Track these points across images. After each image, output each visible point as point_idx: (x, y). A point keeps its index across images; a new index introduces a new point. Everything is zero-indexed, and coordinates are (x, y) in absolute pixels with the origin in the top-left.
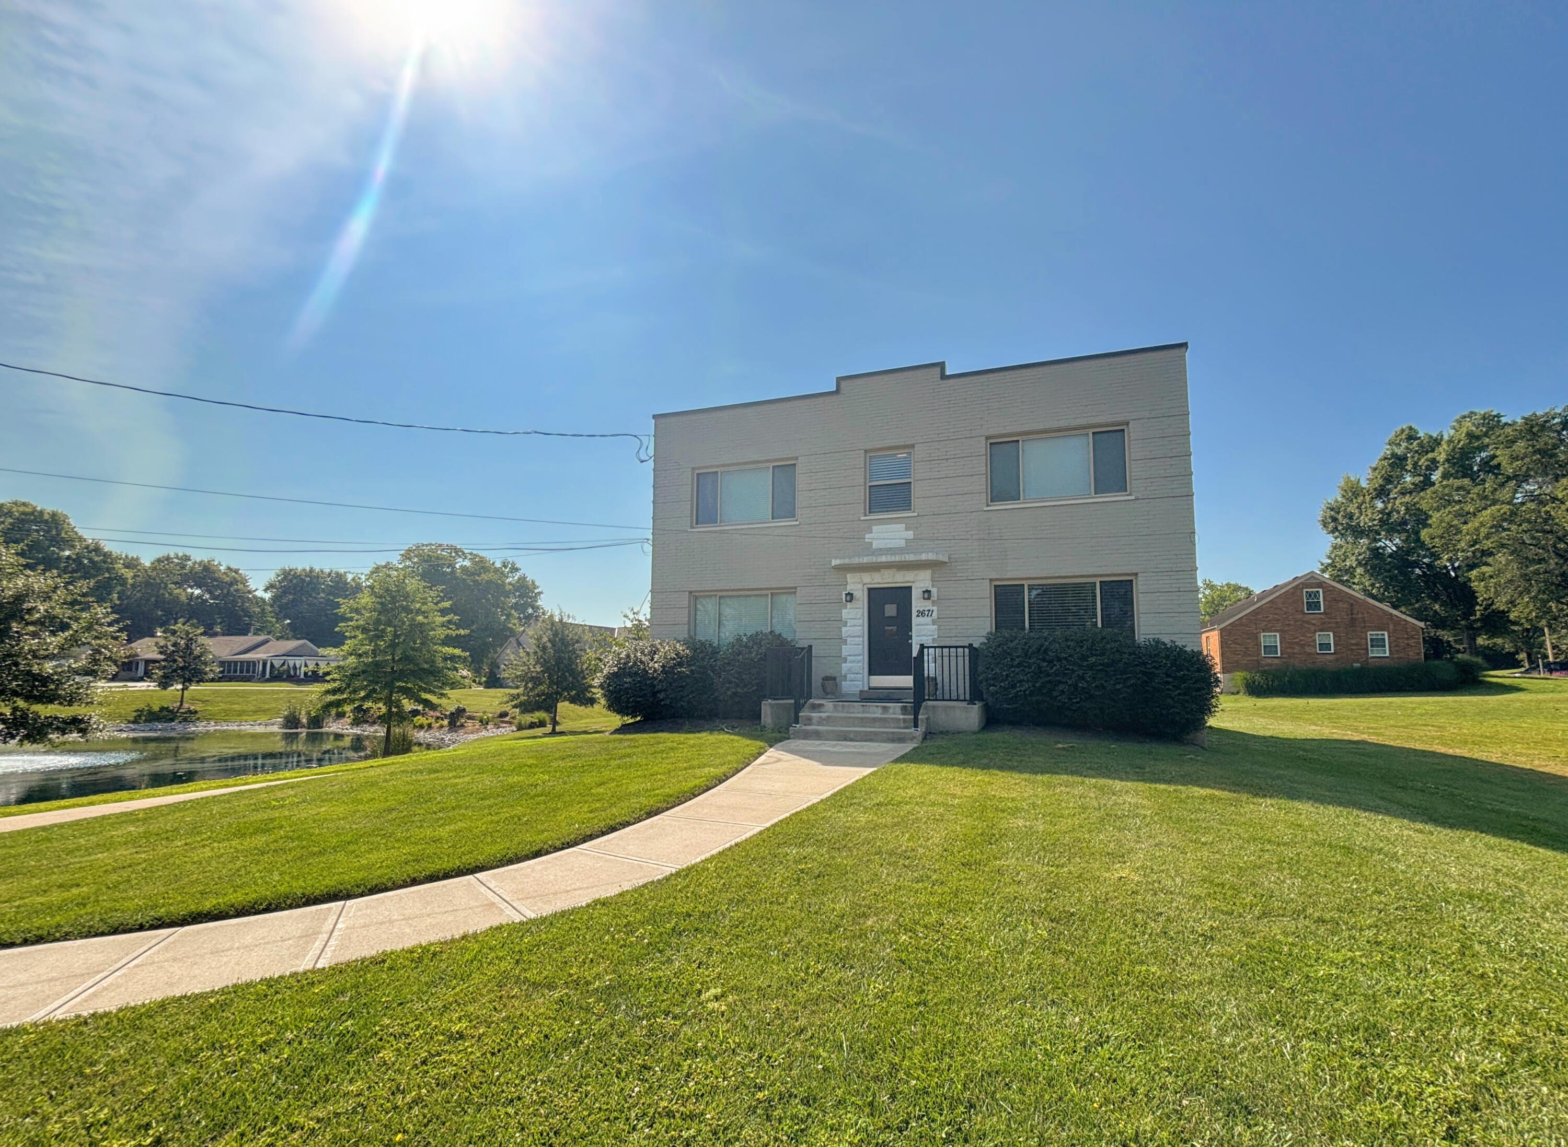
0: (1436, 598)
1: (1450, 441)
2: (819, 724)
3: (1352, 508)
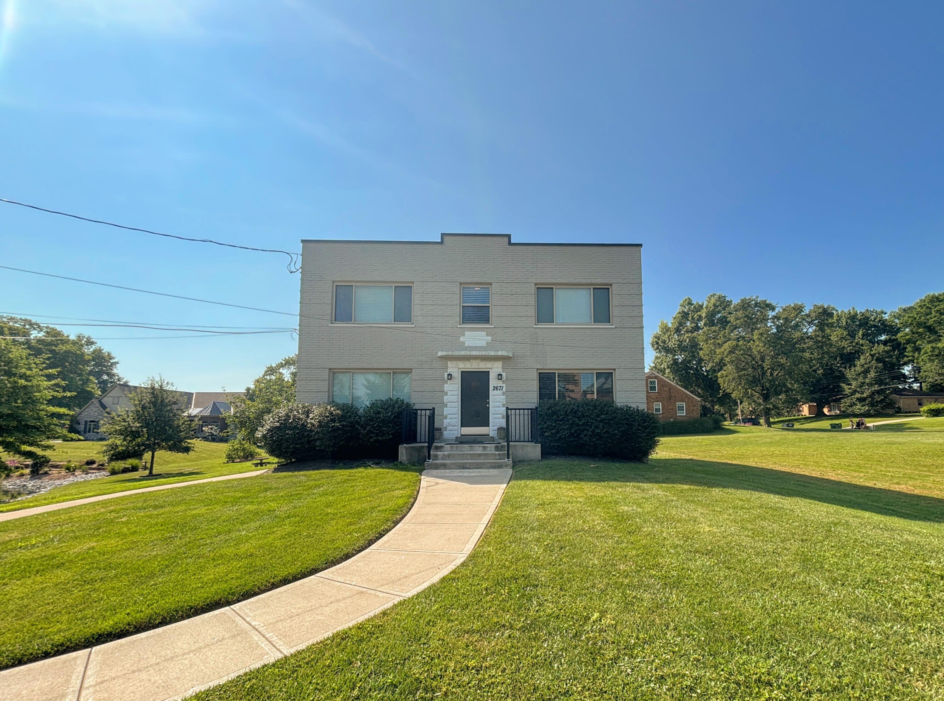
0: (699, 386)
1: (707, 308)
2: (443, 459)
3: (665, 337)
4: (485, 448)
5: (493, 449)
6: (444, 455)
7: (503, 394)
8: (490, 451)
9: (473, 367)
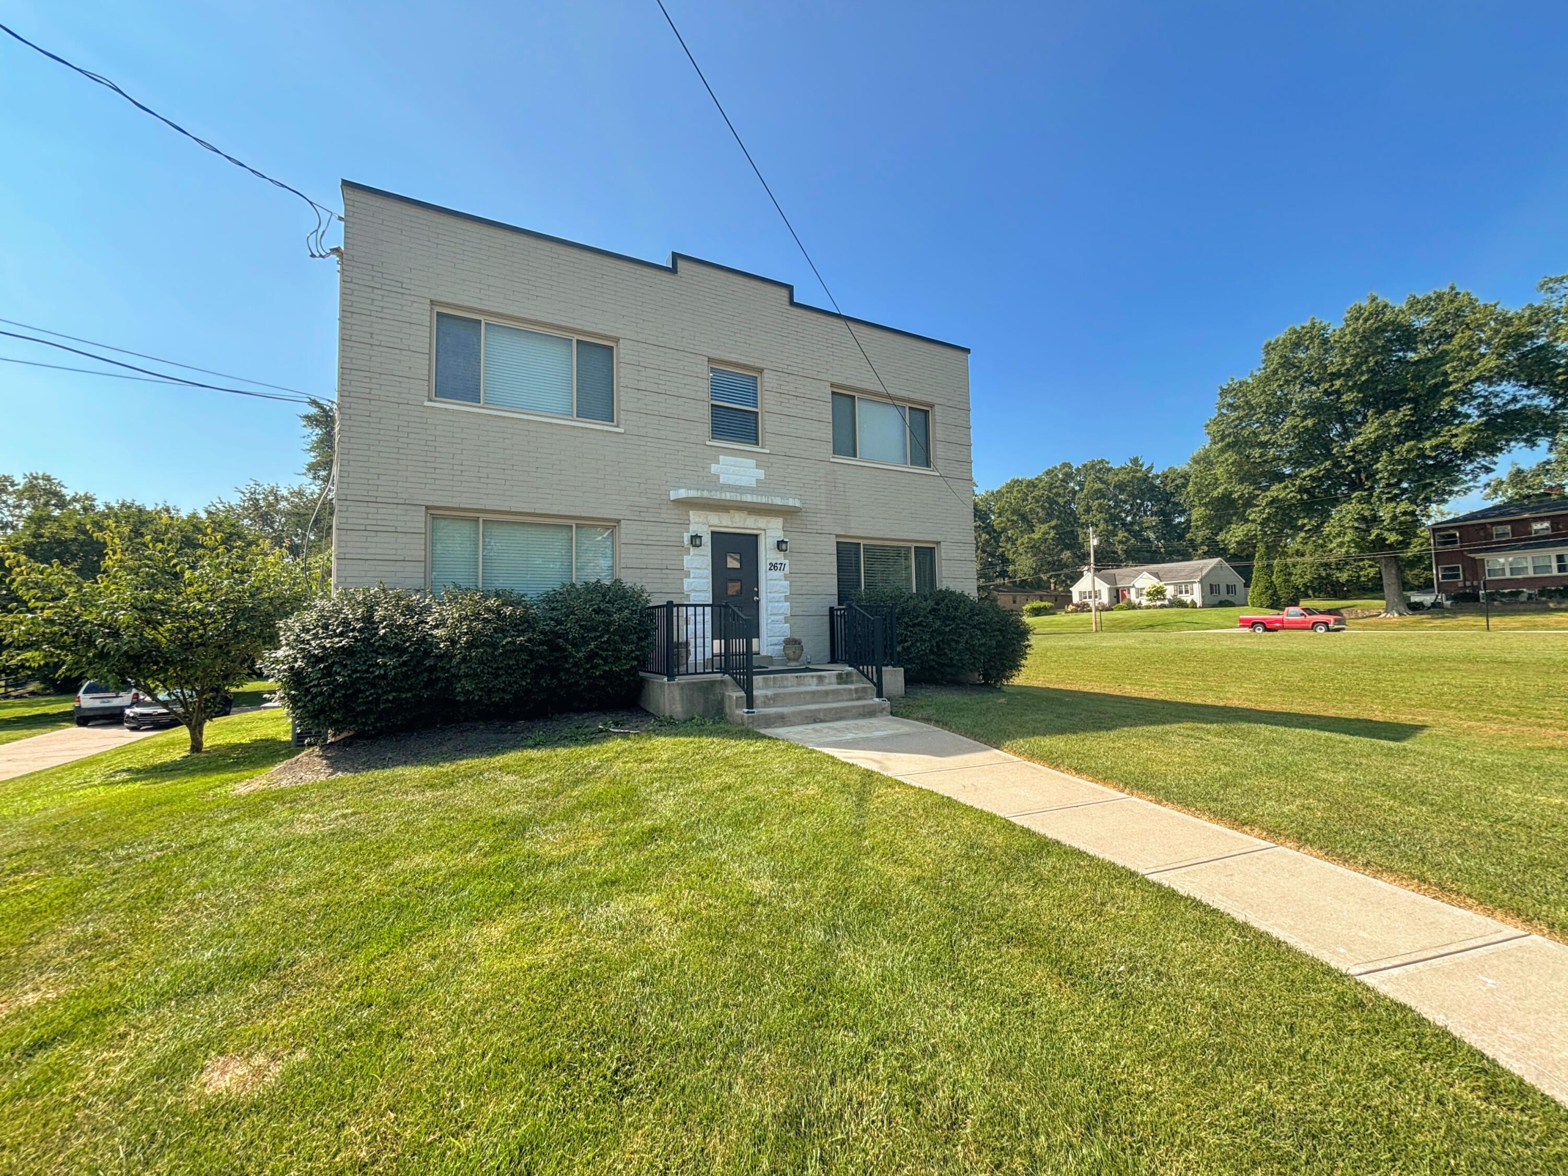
2: (765, 705)
4: (820, 678)
5: (834, 680)
6: (765, 696)
7: (786, 577)
8: (830, 683)
9: (735, 525)
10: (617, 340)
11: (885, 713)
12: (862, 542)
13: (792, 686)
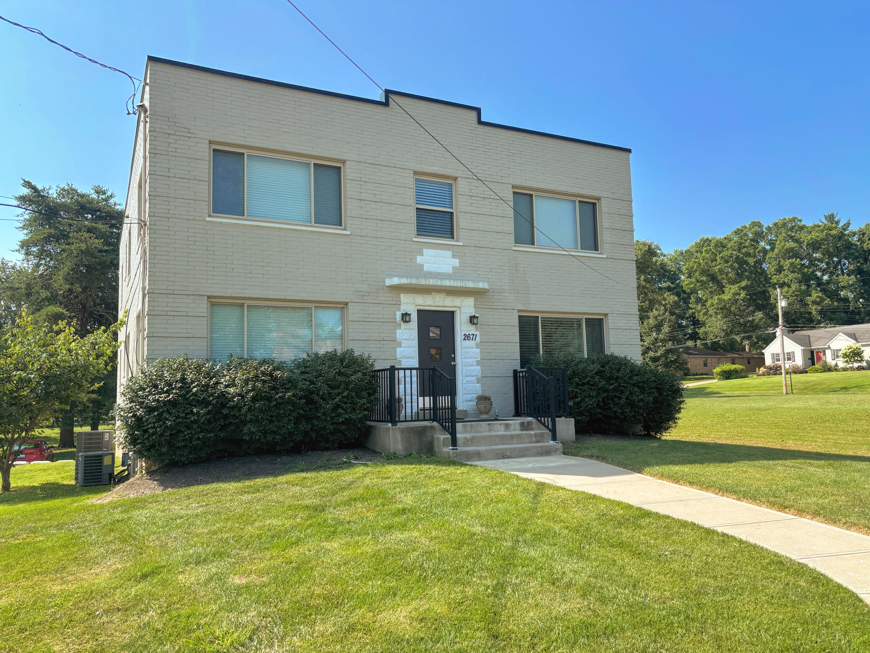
4: (507, 426)
5: (518, 427)
6: (466, 438)
7: (477, 346)
8: (515, 430)
9: (436, 304)
10: (344, 162)
11: (558, 452)
12: (540, 315)
13: (485, 432)
